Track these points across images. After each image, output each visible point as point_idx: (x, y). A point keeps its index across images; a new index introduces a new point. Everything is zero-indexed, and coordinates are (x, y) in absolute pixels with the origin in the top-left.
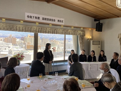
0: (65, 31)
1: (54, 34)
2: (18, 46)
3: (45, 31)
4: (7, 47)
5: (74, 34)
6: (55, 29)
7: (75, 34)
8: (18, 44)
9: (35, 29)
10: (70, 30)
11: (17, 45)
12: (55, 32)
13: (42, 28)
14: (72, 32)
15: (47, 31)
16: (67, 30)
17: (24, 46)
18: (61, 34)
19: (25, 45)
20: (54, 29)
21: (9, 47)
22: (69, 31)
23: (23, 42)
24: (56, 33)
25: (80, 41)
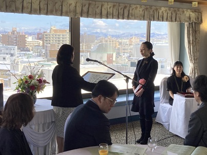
0: (152, 13)
1: (123, 18)
2: (31, 52)
3: (98, 11)
4: (7, 54)
5: (174, 19)
6: (125, 7)
7: (178, 19)
8: (31, 48)
9: (72, 8)
10: (163, 9)
11: (29, 51)
12: (126, 14)
13: (89, 4)
14: (169, 15)
15: (104, 12)
16: (157, 9)
17: (44, 51)
18: (140, 20)
19: (46, 50)
20: (122, 6)
21: (12, 55)
22: (160, 12)
23: (41, 44)
24: (128, 18)
25: (189, 38)
